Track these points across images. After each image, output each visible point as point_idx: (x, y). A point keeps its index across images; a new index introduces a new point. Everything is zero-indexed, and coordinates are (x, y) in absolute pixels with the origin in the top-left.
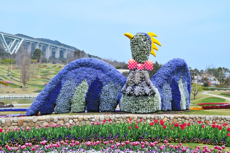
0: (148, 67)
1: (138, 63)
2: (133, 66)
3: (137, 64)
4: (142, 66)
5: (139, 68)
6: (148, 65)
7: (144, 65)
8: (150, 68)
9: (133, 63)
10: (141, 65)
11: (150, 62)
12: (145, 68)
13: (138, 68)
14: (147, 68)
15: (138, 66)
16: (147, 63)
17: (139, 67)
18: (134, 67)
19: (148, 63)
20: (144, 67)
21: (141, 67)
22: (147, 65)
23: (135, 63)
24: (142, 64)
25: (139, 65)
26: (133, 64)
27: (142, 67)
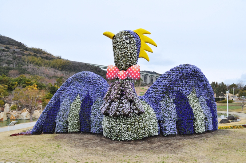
0: (133, 74)
1: (120, 71)
2: (113, 74)
3: (118, 72)
4: (125, 73)
5: (121, 77)
6: (133, 72)
7: (128, 72)
8: (135, 76)
9: (113, 70)
10: (123, 73)
11: (135, 68)
12: (129, 76)
13: (119, 77)
14: (131, 76)
15: (119, 74)
16: (131, 70)
17: (121, 75)
18: (114, 76)
19: (133, 70)
20: (127, 75)
21: (123, 75)
22: (131, 72)
23: (115, 70)
24: (125, 71)
25: (121, 73)
26: (113, 72)
27: (125, 75)
